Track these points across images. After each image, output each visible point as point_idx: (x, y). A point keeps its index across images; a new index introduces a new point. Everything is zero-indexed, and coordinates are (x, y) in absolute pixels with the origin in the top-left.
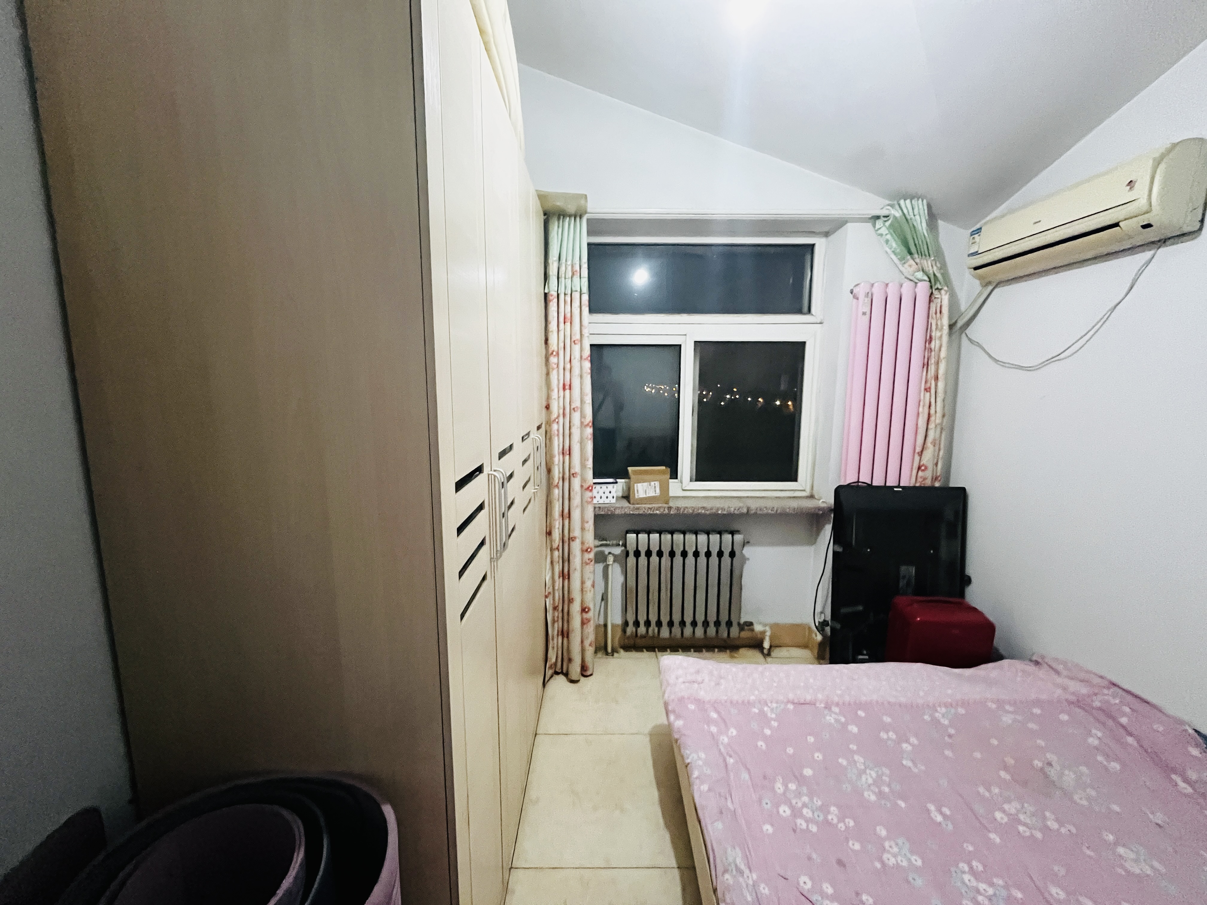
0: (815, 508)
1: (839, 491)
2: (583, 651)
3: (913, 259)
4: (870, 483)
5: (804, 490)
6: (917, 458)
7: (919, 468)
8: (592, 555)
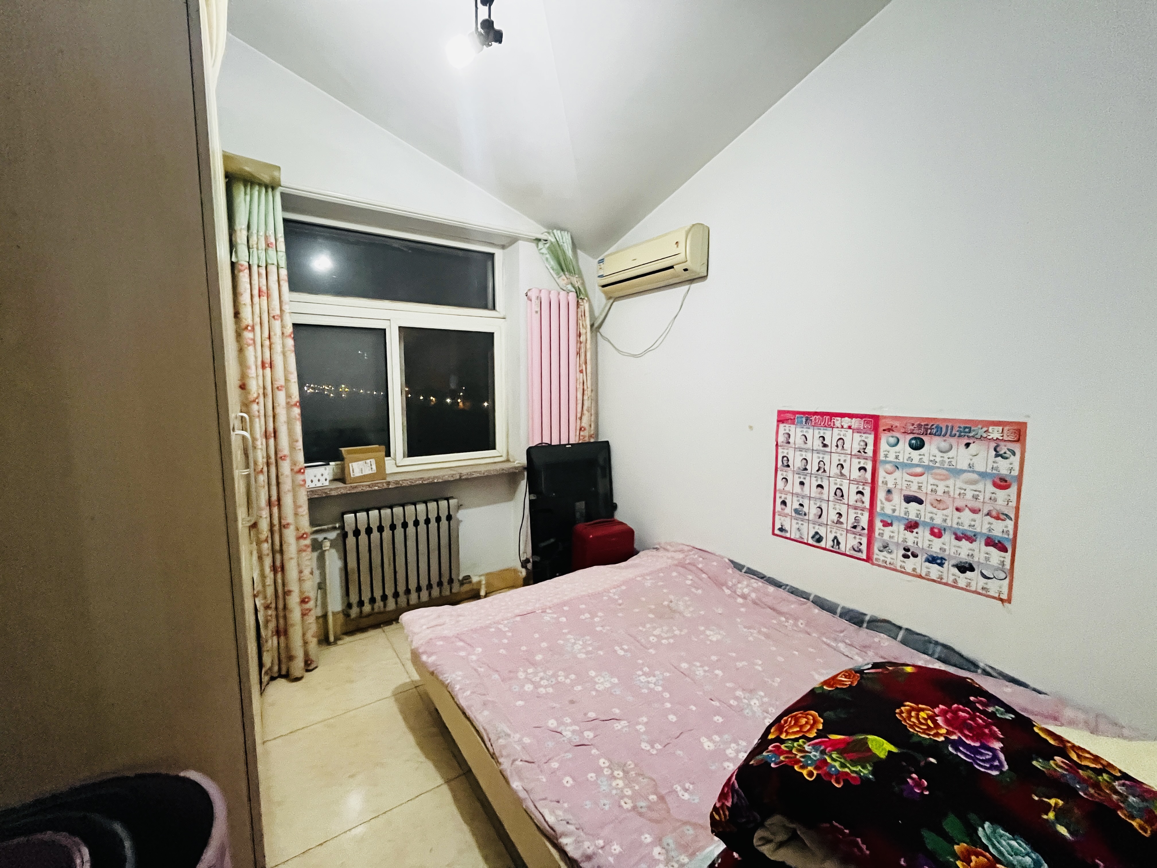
0: (512, 468)
1: (530, 451)
2: (305, 643)
3: (565, 274)
4: (550, 443)
5: (501, 456)
6: (578, 421)
7: (580, 429)
8: (308, 542)
